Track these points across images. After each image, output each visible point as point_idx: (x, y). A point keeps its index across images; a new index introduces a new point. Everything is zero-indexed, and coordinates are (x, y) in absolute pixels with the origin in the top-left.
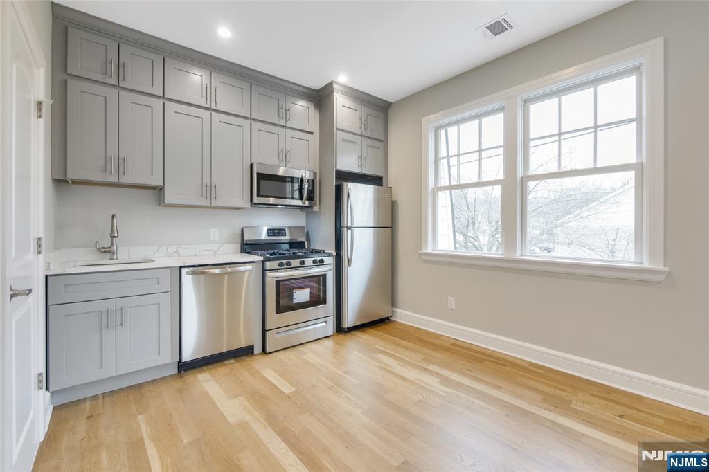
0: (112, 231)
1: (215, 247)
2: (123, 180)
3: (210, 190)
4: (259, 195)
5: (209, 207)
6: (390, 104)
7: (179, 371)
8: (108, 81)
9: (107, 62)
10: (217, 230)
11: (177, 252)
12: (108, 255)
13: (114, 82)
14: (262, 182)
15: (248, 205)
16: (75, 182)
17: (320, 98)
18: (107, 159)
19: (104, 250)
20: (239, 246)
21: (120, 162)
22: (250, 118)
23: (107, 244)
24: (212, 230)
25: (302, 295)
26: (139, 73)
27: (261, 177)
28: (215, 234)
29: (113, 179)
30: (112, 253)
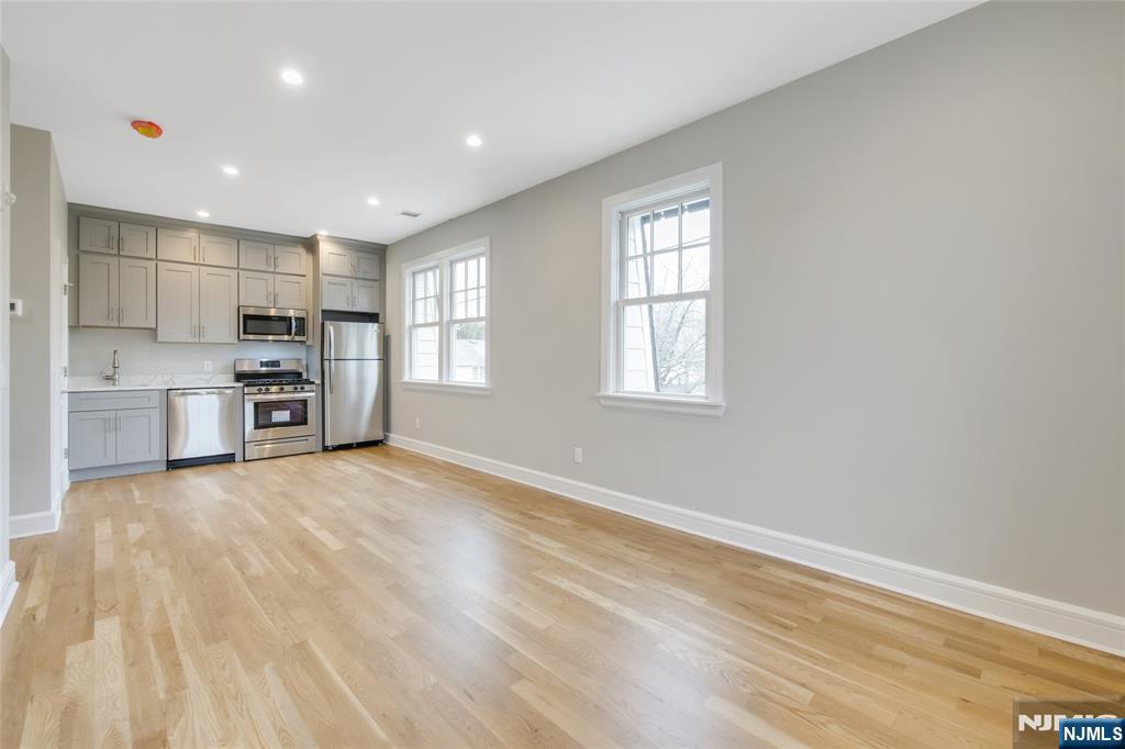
0: (114, 363)
1: (209, 377)
2: (122, 325)
3: (199, 330)
4: (245, 333)
5: (198, 343)
6: (386, 246)
7: (168, 469)
8: (111, 252)
9: (109, 238)
10: (210, 362)
11: (171, 379)
12: (111, 382)
13: (115, 251)
14: (248, 321)
15: (236, 341)
16: (84, 327)
17: (310, 245)
18: (109, 311)
19: (108, 378)
20: (232, 376)
21: (120, 312)
22: (238, 268)
23: (110, 373)
24: (206, 362)
25: (281, 416)
26: (136, 243)
27: (246, 317)
28: (209, 365)
29: (115, 324)
30: (114, 380)
